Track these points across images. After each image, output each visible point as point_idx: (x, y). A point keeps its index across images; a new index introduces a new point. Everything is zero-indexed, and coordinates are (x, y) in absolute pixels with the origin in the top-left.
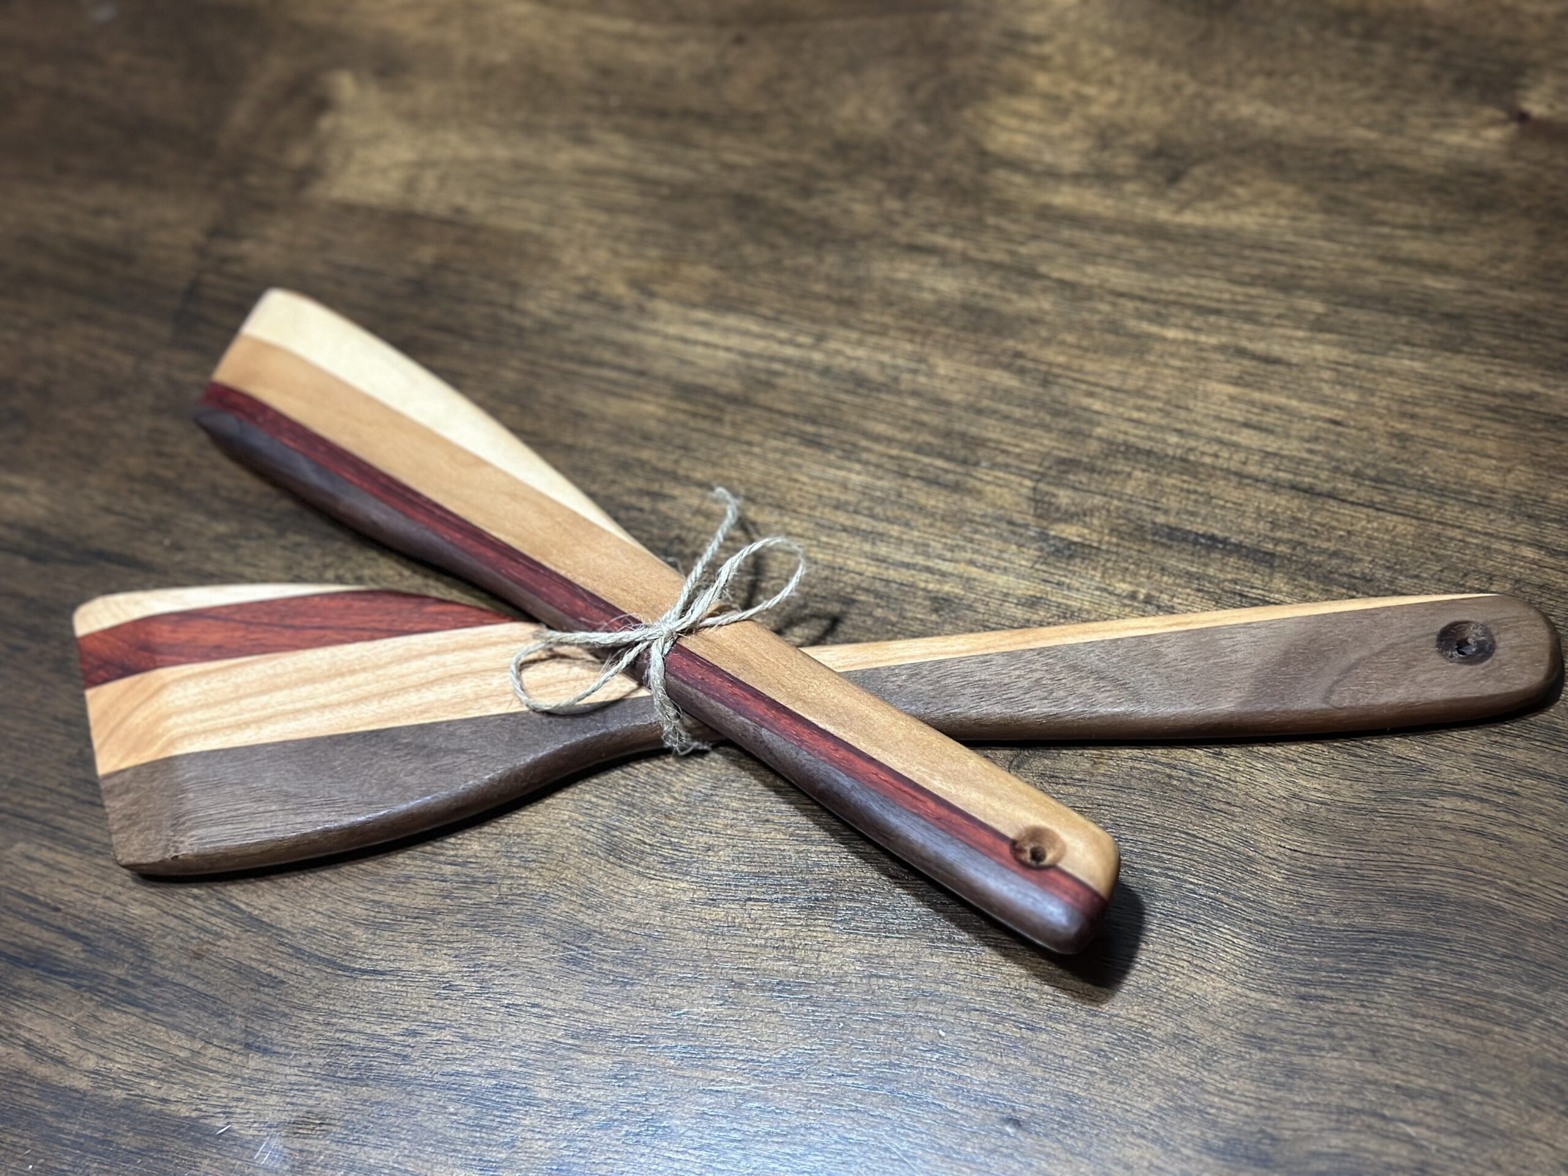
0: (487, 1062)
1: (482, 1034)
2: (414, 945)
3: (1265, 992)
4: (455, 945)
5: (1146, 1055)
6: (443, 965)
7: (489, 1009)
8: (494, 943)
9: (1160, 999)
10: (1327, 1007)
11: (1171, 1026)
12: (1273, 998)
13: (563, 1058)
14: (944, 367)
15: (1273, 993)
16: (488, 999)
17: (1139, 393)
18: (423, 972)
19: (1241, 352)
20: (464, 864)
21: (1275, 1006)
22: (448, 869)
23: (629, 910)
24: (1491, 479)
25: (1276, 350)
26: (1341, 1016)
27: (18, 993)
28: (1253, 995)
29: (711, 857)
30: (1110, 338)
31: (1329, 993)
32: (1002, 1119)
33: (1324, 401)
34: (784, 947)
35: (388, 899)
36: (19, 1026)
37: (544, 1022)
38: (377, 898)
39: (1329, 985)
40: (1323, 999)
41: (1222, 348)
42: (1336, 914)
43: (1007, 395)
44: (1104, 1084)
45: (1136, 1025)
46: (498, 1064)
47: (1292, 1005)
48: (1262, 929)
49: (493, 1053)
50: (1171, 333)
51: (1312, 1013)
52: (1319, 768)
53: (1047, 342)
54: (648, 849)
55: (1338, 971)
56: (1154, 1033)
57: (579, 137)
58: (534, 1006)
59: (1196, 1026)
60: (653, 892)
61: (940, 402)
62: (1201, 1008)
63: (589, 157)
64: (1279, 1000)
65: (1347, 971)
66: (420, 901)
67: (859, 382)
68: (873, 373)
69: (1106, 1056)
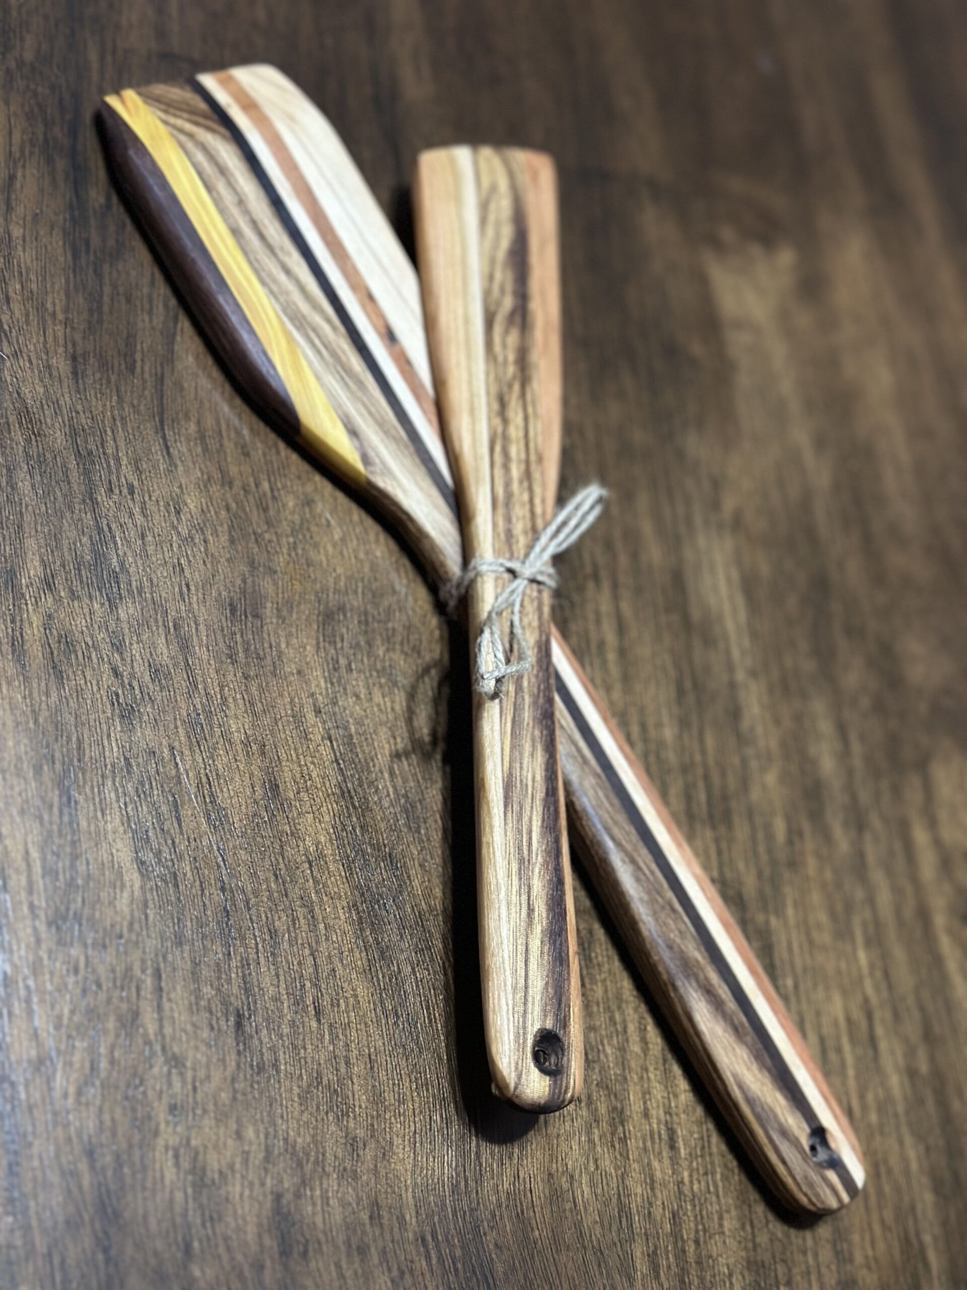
0: (131, 559)
1: (151, 549)
2: (199, 474)
3: (416, 1206)
4: (211, 508)
5: (331, 1118)
6: (192, 503)
7: (172, 550)
8: (224, 539)
9: (379, 1115)
10: (424, 1264)
11: (360, 1133)
12: (414, 1214)
13: (156, 621)
14: (771, 778)
15: (417, 1212)
16: (180, 546)
17: (811, 943)
18: (181, 487)
19: (869, 1016)
20: (274, 498)
21: (408, 1217)
22: (266, 485)
23: (288, 644)
24: (859, 1258)
25: (883, 1045)
26: (420, 1278)
27: (50, 160)
28: (410, 1194)
29: (351, 700)
30: (839, 907)
31: (434, 1261)
32: (238, 1011)
33: (862, 1097)
34: (306, 782)
35: (226, 443)
36: (24, 167)
37: (178, 597)
38: (224, 433)
39: (441, 1259)
40: (428, 1257)
41: (866, 1001)
42: (496, 1245)
43: (770, 837)
44: (296, 1090)
45: (352, 1102)
46: (132, 570)
47: (415, 1233)
48: (463, 1183)
49: (140, 562)
50: (862, 955)
51: (414, 1252)
52: (599, 1191)
53: (818, 855)
54: (339, 645)
55: (454, 1263)
56: (351, 1120)
57: (820, 443)
58: (188, 586)
59: (368, 1154)
60: (308, 659)
61: (745, 784)
62: (384, 1154)
63: (809, 457)
64: (414, 1220)
65: (456, 1270)
66: (233, 470)
67: (735, 713)
68: (746, 724)
69: (318, 1084)
